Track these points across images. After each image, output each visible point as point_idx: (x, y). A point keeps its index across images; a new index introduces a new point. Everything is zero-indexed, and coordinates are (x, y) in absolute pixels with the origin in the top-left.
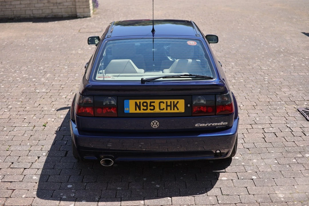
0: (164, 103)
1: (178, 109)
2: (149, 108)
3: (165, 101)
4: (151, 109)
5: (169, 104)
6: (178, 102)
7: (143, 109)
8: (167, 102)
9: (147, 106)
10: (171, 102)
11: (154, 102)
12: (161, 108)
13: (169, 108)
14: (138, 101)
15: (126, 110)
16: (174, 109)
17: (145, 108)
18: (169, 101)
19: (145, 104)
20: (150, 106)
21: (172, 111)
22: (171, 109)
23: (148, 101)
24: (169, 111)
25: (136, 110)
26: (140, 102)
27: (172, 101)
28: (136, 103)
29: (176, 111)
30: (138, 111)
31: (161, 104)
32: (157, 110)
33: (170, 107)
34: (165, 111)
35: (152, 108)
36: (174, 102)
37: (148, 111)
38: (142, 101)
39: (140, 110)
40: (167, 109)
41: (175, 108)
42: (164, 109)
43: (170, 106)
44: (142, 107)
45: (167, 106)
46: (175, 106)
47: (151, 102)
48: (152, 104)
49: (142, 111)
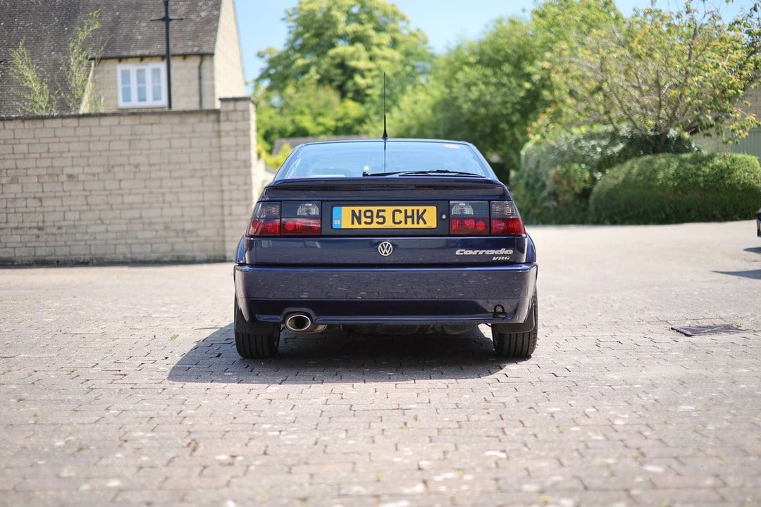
0: (400, 212)
1: (425, 223)
2: (375, 220)
3: (402, 208)
4: (378, 223)
5: (409, 214)
6: (425, 211)
7: (366, 223)
8: (406, 211)
9: (371, 217)
10: (413, 211)
11: (384, 211)
12: (397, 220)
13: (409, 220)
14: (357, 209)
15: (336, 224)
16: (418, 223)
17: (369, 220)
18: (409, 209)
19: (369, 214)
20: (378, 216)
21: (416, 226)
22: (413, 223)
23: (375, 209)
24: (410, 225)
25: (353, 223)
26: (360, 211)
27: (415, 208)
28: (353, 211)
29: (422, 225)
30: (356, 226)
31: (397, 213)
32: (389, 224)
33: (411, 219)
34: (403, 226)
35: (381, 220)
36: (418, 211)
37: (374, 226)
38: (363, 209)
39: (360, 223)
40: (406, 223)
41: (421, 220)
42: (400, 222)
43: (412, 217)
44: (363, 219)
45: (406, 217)
46: (420, 217)
47: (379, 211)
48: (381, 214)
49: (363, 226)
